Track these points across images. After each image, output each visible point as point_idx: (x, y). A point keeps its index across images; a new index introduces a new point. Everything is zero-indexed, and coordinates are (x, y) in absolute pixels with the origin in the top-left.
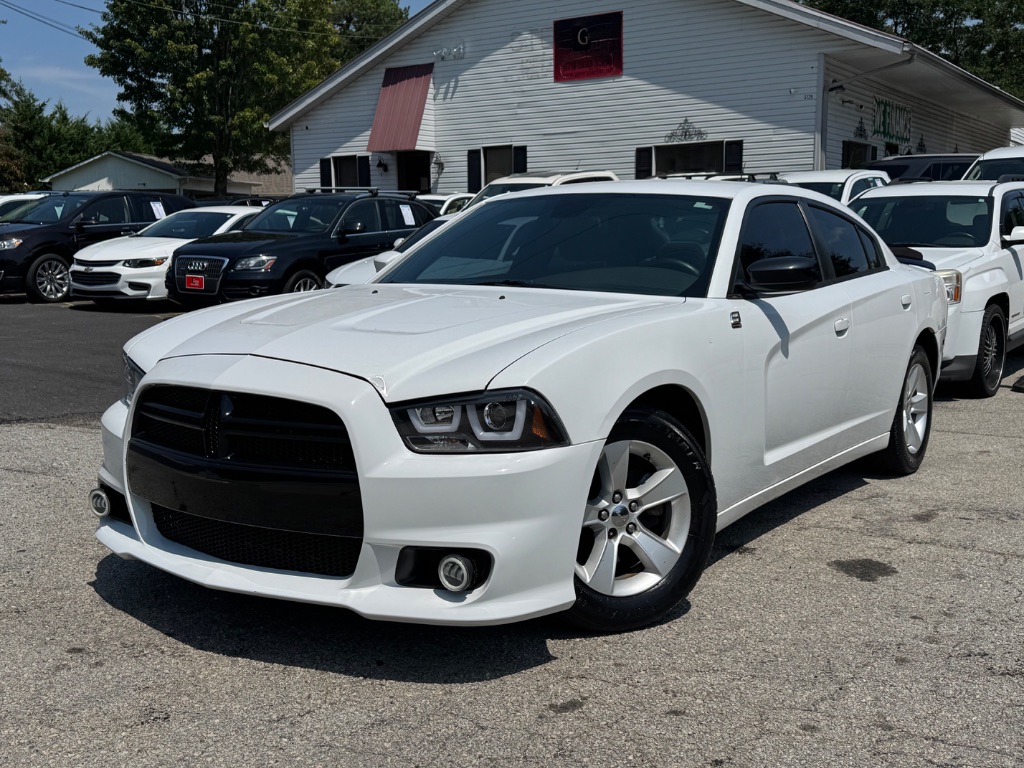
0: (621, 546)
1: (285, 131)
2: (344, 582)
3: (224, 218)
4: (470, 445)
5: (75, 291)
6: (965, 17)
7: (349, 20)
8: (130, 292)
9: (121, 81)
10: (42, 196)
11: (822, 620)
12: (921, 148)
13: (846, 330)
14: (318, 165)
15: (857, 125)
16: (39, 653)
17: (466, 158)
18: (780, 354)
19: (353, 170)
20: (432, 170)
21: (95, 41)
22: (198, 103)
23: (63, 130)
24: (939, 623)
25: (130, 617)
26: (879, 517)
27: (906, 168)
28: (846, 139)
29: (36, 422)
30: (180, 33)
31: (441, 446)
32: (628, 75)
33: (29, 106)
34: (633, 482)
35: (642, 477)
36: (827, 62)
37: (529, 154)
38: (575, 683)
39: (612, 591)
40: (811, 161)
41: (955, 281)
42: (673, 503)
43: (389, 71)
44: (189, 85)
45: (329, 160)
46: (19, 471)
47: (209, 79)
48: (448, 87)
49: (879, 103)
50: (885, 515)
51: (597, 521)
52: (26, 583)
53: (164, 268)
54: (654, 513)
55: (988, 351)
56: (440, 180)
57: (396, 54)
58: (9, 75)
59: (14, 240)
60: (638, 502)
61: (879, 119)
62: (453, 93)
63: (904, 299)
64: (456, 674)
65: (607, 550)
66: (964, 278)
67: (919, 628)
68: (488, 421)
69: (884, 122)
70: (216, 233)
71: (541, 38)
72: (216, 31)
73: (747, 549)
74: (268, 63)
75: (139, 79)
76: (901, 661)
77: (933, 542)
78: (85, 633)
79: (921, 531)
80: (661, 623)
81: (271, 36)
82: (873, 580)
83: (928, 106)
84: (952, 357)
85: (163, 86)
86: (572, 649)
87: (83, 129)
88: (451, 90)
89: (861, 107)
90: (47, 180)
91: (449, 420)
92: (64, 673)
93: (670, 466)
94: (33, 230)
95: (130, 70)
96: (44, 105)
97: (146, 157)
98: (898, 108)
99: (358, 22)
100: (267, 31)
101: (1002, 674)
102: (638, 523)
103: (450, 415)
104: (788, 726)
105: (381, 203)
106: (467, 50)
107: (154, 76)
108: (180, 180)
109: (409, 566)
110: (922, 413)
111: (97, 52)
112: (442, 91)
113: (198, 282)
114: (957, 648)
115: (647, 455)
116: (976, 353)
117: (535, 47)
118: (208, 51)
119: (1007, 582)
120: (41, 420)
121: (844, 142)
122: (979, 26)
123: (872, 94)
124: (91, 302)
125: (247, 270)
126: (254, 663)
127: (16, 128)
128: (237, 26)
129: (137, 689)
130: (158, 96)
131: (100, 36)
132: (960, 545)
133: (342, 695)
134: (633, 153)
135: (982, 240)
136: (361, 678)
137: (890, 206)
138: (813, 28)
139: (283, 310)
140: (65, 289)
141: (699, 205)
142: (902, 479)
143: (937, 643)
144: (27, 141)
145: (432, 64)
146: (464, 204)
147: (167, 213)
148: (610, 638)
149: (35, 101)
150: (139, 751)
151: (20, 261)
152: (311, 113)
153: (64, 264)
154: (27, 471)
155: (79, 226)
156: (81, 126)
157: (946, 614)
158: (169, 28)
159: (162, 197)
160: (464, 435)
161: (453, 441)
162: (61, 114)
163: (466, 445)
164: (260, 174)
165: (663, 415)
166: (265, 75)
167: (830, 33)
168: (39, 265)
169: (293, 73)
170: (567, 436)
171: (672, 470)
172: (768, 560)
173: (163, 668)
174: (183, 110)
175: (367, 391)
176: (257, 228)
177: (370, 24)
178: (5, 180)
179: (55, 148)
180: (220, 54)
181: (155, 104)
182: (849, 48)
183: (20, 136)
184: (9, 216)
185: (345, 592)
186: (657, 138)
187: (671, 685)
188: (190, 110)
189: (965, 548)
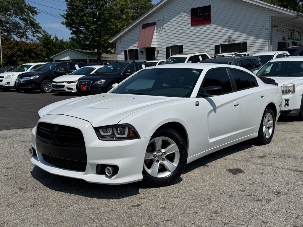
0: (160, 164)
1: (115, 42)
2: (83, 173)
3: (94, 69)
5: (53, 90)
7: (138, 8)
8: (67, 90)
9: (71, 30)
10: (46, 63)
11: (215, 185)
13: (238, 104)
14: (124, 52)
15: (283, 37)
16: (12, 189)
17: (165, 49)
18: (213, 112)
19: (133, 54)
20: (156, 53)
21: (64, 17)
22: (93, 35)
23: (57, 42)
24: (247, 186)
25: (37, 181)
26: (249, 157)
27: (296, 50)
28: (279, 41)
30: (87, 15)
31: (108, 138)
32: (213, 24)
33: (47, 36)
34: (163, 147)
36: (272, 18)
37: (183, 48)
38: (141, 200)
39: (157, 176)
40: (267, 48)
41: (293, 87)
42: (175, 153)
43: (144, 25)
44: (90, 29)
45: (127, 51)
46: (23, 142)
47: (95, 27)
49: (290, 30)
50: (252, 156)
51: (153, 158)
52: (15, 171)
53: (76, 84)
54: (170, 156)
56: (158, 56)
57: (146, 20)
58: (41, 27)
59: (37, 76)
60: (165, 153)
61: (290, 35)
62: (162, 30)
63: (262, 95)
64: (112, 197)
65: (156, 166)
66: (296, 86)
67: (241, 188)
68: (119, 132)
69: (292, 36)
70: (91, 73)
71: (187, 14)
72: (98, 14)
73: (207, 165)
74: (112, 22)
75: (77, 28)
76: (230, 196)
77: (260, 164)
78: (25, 184)
79: (259, 161)
80: (171, 185)
81: (113, 15)
82: (236, 174)
84: (292, 109)
85: (83, 30)
86: (145, 191)
88: (161, 30)
89: (284, 31)
90: (52, 57)
91: (110, 132)
92: (16, 194)
93: (173, 143)
94: (41, 73)
95: (74, 26)
96: (51, 35)
97: (79, 50)
98: (296, 31)
99: (140, 9)
101: (256, 200)
102: (165, 158)
104: (190, 212)
105: (136, 64)
106: (166, 18)
107: (80, 27)
108: (88, 56)
109: (99, 170)
110: (271, 127)
111: (65, 21)
112: (159, 30)
113: (84, 88)
114: (248, 193)
115: (167, 141)
116: (300, 108)
117: (185, 16)
118: (96, 20)
119: (274, 176)
123: (287, 27)
124: (57, 93)
125: (98, 84)
126: (63, 193)
127: (43, 42)
129: (32, 199)
130: (82, 33)
131: (66, 16)
133: (82, 201)
134: (214, 47)
136: (88, 197)
138: (268, 9)
139: (79, 102)
140: (51, 89)
142: (263, 146)
143: (243, 192)
144: (46, 46)
145: (156, 22)
146: (162, 63)
147: (79, 68)
148: (156, 188)
149: (48, 34)
150: (27, 214)
151: (39, 82)
152: (122, 37)
153: (51, 82)
154: (25, 142)
155: (55, 72)
156: (62, 41)
157: (251, 184)
158: (84, 13)
159: (78, 63)
160: (113, 136)
161: (111, 137)
162: (56, 38)
163: (113, 138)
164: (110, 54)
165: (172, 130)
166: (111, 26)
167: (273, 10)
168: (44, 83)
169: (119, 25)
170: (140, 136)
171: (174, 144)
172: (210, 168)
173: (40, 194)
174: (89, 37)
175: (89, 124)
176: (101, 72)
177: (143, 9)
178: (40, 58)
179: (54, 48)
180: (99, 20)
181: (81, 35)
182: (279, 14)
183: (44, 44)
184: (36, 69)
185: (83, 175)
186: (221, 42)
187: (166, 201)
188: (90, 37)
189: (268, 166)
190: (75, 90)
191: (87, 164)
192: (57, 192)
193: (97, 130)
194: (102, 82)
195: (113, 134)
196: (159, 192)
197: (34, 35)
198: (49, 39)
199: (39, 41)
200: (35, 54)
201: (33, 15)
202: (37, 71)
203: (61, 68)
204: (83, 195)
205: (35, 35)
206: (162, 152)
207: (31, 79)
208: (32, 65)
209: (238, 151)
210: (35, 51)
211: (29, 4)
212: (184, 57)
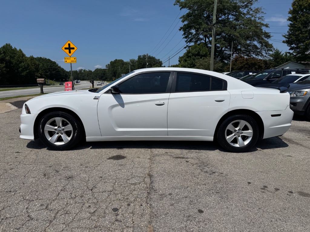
0: (59, 136)
18: (120, 107)
34: (63, 125)
39: (54, 143)
51: (54, 130)
58: (274, 47)
60: (64, 129)
63: (217, 99)
65: (55, 136)
102: (63, 133)
110: (250, 136)
131: (287, 36)
198: (279, 55)
201: (267, 38)
206: (61, 128)
211: (265, 31)
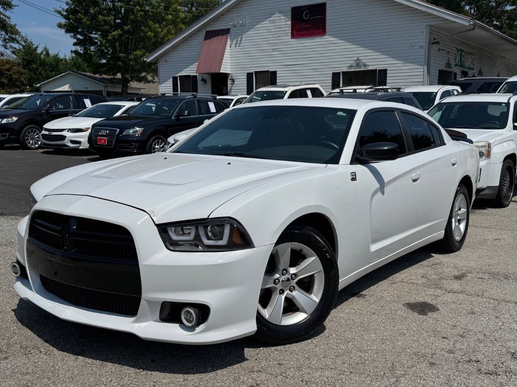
0: (286, 298)
1: (155, 62)
2: (132, 319)
3: (120, 107)
4: (200, 247)
5: (44, 144)
6: (507, 5)
7: (192, 6)
8: (71, 145)
9: (75, 37)
11: (394, 338)
12: (480, 73)
13: (418, 179)
14: (171, 80)
15: (446, 61)
17: (246, 77)
18: (379, 194)
19: (189, 83)
20: (229, 83)
21: (62, 15)
22: (114, 47)
23: (47, 59)
24: (456, 341)
25: (29, 331)
26: (435, 277)
27: (470, 84)
28: (441, 69)
29: (11, 215)
30: (105, 12)
31: (186, 247)
32: (329, 35)
33: (30, 48)
34: (293, 264)
35: (299, 261)
36: (431, 29)
37: (278, 75)
38: (254, 375)
39: (280, 323)
40: (422, 80)
41: (487, 147)
42: (315, 275)
43: (207, 32)
44: (109, 38)
45: (177, 77)
47: (119, 35)
48: (237, 41)
49: (458, 50)
50: (439, 275)
51: (273, 285)
53: (87, 133)
54: (305, 280)
55: (505, 183)
56: (233, 88)
57: (211, 23)
59: (14, 118)
60: (296, 275)
61: (458, 59)
62: (240, 43)
63: (453, 161)
64: (192, 369)
65: (279, 301)
66: (492, 146)
67: (445, 344)
68: (210, 234)
69: (461, 60)
70: (115, 115)
71: (285, 16)
72: (123, 11)
73: (362, 295)
74: (149, 27)
75: (85, 35)
76: (432, 364)
77: (461, 292)
78: (3, 339)
79: (456, 285)
80: (307, 339)
81: (150, 13)
82: (425, 314)
83: (484, 52)
84: (485, 187)
85: (96, 38)
86: (257, 354)
87: (57, 59)
88: (239, 42)
89: (449, 52)
90: (38, 85)
91: (189, 233)
93: (313, 256)
94: (23, 113)
95: (80, 30)
96: (37, 47)
97: (88, 74)
98: (468, 53)
99: (196, 6)
100: (148, 11)
101: (486, 373)
102: (296, 286)
103: (189, 231)
105: (199, 101)
106: (247, 22)
107: (92, 33)
108: (104, 86)
109: (167, 312)
110: (464, 219)
111: (63, 21)
112: (234, 42)
114: (463, 357)
115: (301, 250)
116: (498, 185)
117: (282, 21)
118: (119, 21)
119: (497, 317)
120: (13, 214)
121: (439, 70)
122: (514, 9)
123: (454, 46)
124: (52, 150)
125: (129, 135)
126: (87, 359)
127: (23, 59)
128: (133, 8)
129: (22, 374)
130: (94, 44)
131: (65, 13)
132: (475, 294)
133: (129, 380)
134: (331, 75)
135: (503, 126)
136: (141, 370)
137: (457, 107)
138: (424, 12)
140: (39, 143)
141: (340, 113)
142: (451, 254)
143: (453, 354)
144: (29, 65)
145: (230, 29)
146: (242, 101)
147: (92, 105)
148: (279, 348)
149: (33, 45)
151: (17, 128)
152: (168, 53)
153: (39, 130)
155: (47, 111)
156: (56, 58)
157: (461, 336)
158: (100, 9)
159: (90, 96)
160: (197, 242)
161: (191, 245)
162: (46, 52)
163: (197, 246)
164: (145, 83)
165: (310, 229)
166: (147, 33)
167: (432, 15)
168: (26, 131)
169: (162, 31)
170: (252, 243)
171: (314, 258)
172: (372, 302)
173: (38, 361)
174: (106, 51)
175: (146, 217)
176: (135, 113)
177: (202, 7)
178: (17, 85)
179: (42, 69)
180: (125, 22)
181: (92, 47)
182: (442, 22)
183: (26, 63)
184: (13, 105)
185: (132, 324)
186: (343, 68)
187: (306, 377)
188: (109, 51)
189: (478, 296)
190: (85, 145)
191: (142, 300)
192: (73, 357)
193: (163, 229)
194: (137, 131)
195: (197, 237)
196: (287, 355)
197: (6, 46)
198: (34, 54)
199: (15, 57)
200: (9, 78)
201: (4, 9)
202: (13, 108)
203: (58, 104)
204: (130, 363)
205: (9, 45)
206: (290, 274)
207: (2, 122)
208: (4, 98)
209: (411, 266)
210: (9, 73)
212: (282, 92)
